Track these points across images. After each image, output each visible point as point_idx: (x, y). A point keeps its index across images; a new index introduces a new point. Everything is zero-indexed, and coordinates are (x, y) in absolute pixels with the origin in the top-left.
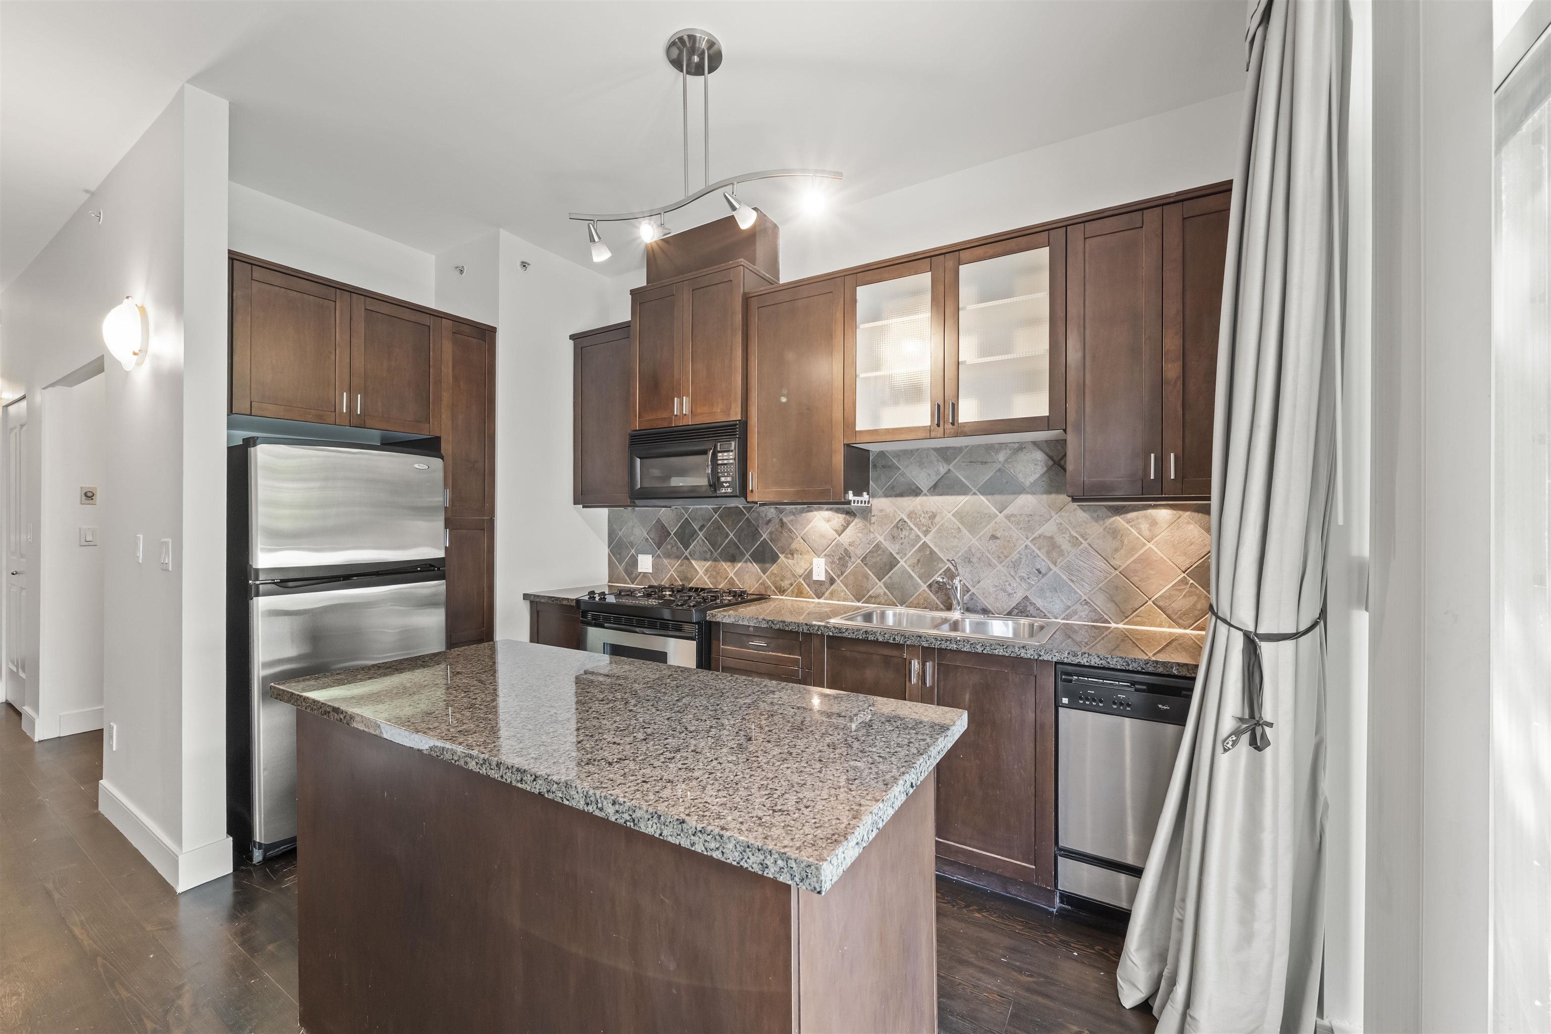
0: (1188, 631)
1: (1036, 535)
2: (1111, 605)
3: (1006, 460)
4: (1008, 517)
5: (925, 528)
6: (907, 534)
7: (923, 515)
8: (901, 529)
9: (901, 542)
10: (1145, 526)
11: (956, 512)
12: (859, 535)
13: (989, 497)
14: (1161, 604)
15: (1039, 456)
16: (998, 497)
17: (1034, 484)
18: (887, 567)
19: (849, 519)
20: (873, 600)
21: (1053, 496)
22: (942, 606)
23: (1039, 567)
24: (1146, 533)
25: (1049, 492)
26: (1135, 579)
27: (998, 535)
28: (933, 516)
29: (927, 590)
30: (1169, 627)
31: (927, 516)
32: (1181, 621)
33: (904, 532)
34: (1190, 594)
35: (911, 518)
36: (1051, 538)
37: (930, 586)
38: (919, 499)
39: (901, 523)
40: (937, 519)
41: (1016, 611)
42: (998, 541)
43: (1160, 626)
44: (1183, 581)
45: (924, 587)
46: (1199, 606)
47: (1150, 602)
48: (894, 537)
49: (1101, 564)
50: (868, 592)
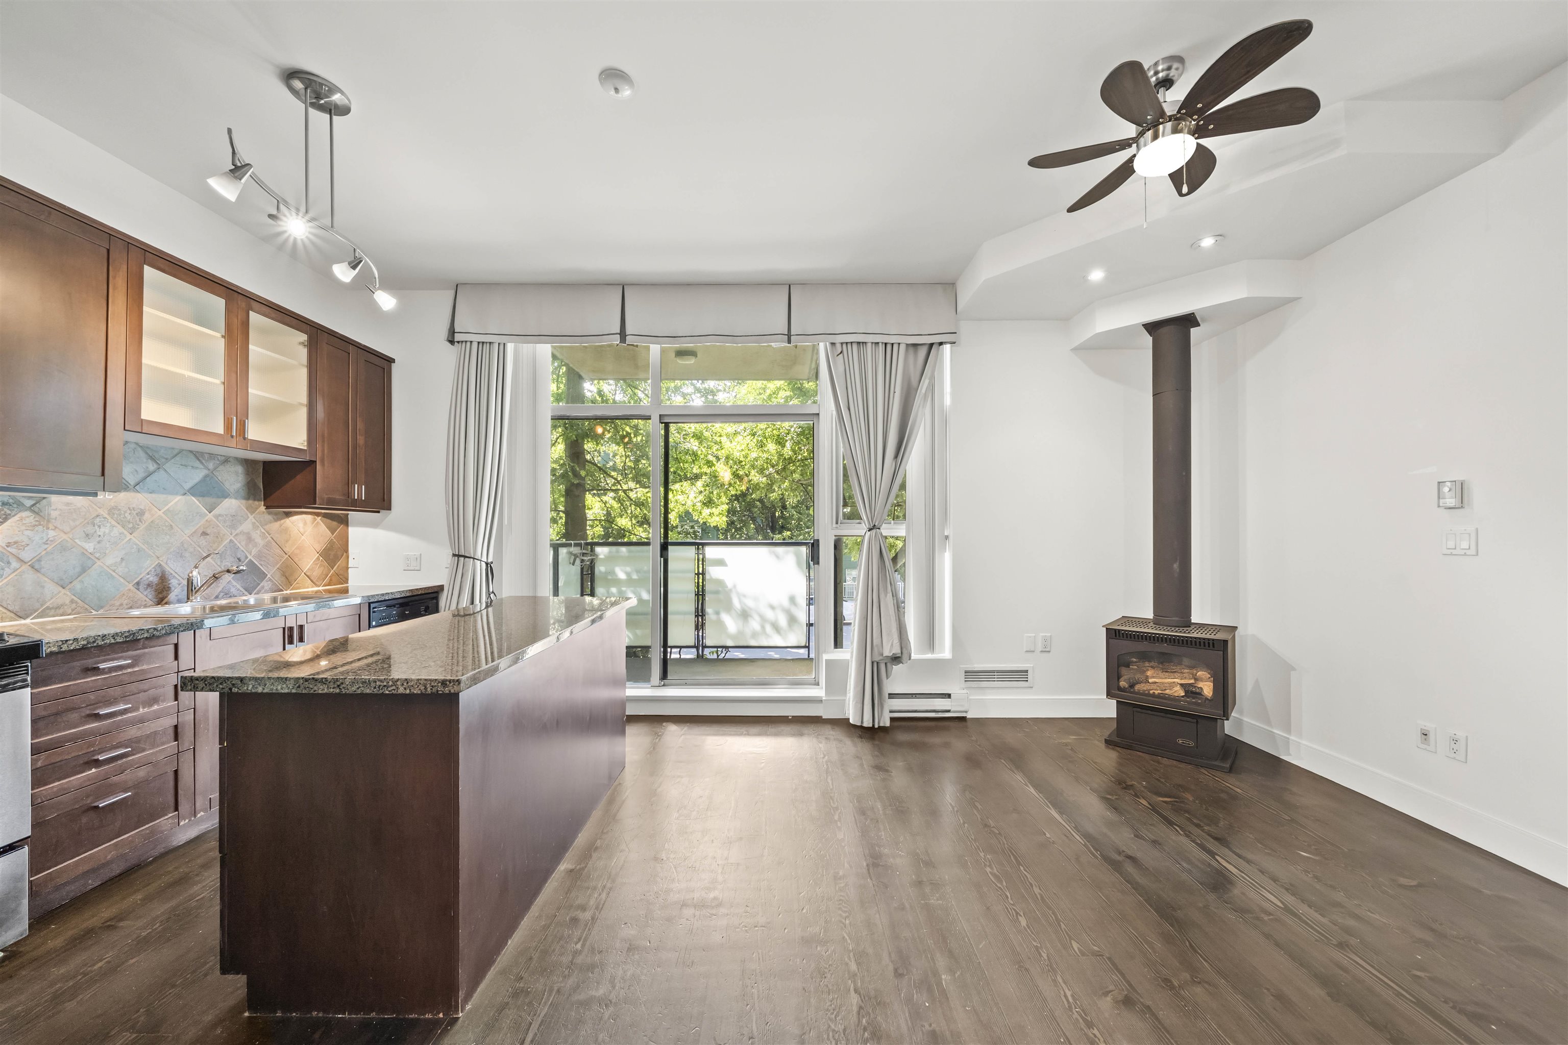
0: (321, 588)
1: (238, 531)
2: (283, 579)
3: (215, 469)
4: (217, 517)
5: (131, 526)
6: (107, 531)
7: (129, 512)
8: (99, 526)
9: (98, 539)
10: (301, 525)
11: (168, 510)
12: (28, 533)
13: (200, 499)
14: (307, 574)
15: (240, 469)
16: (209, 500)
17: (237, 492)
18: (78, 570)
19: (8, 512)
20: (52, 612)
21: (251, 502)
22: (151, 603)
23: (239, 557)
24: (302, 530)
25: (248, 499)
26: (296, 560)
27: (208, 531)
28: (141, 513)
29: (132, 588)
30: (312, 587)
31: (135, 513)
32: (317, 583)
33: (102, 529)
34: (321, 566)
35: (114, 514)
36: (248, 533)
37: (138, 584)
38: (122, 495)
39: (98, 519)
40: (147, 516)
41: (222, 594)
42: (208, 537)
43: (308, 588)
44: (318, 559)
45: (130, 586)
46: (324, 573)
47: (303, 574)
48: (87, 535)
49: (279, 551)
50: (42, 605)
